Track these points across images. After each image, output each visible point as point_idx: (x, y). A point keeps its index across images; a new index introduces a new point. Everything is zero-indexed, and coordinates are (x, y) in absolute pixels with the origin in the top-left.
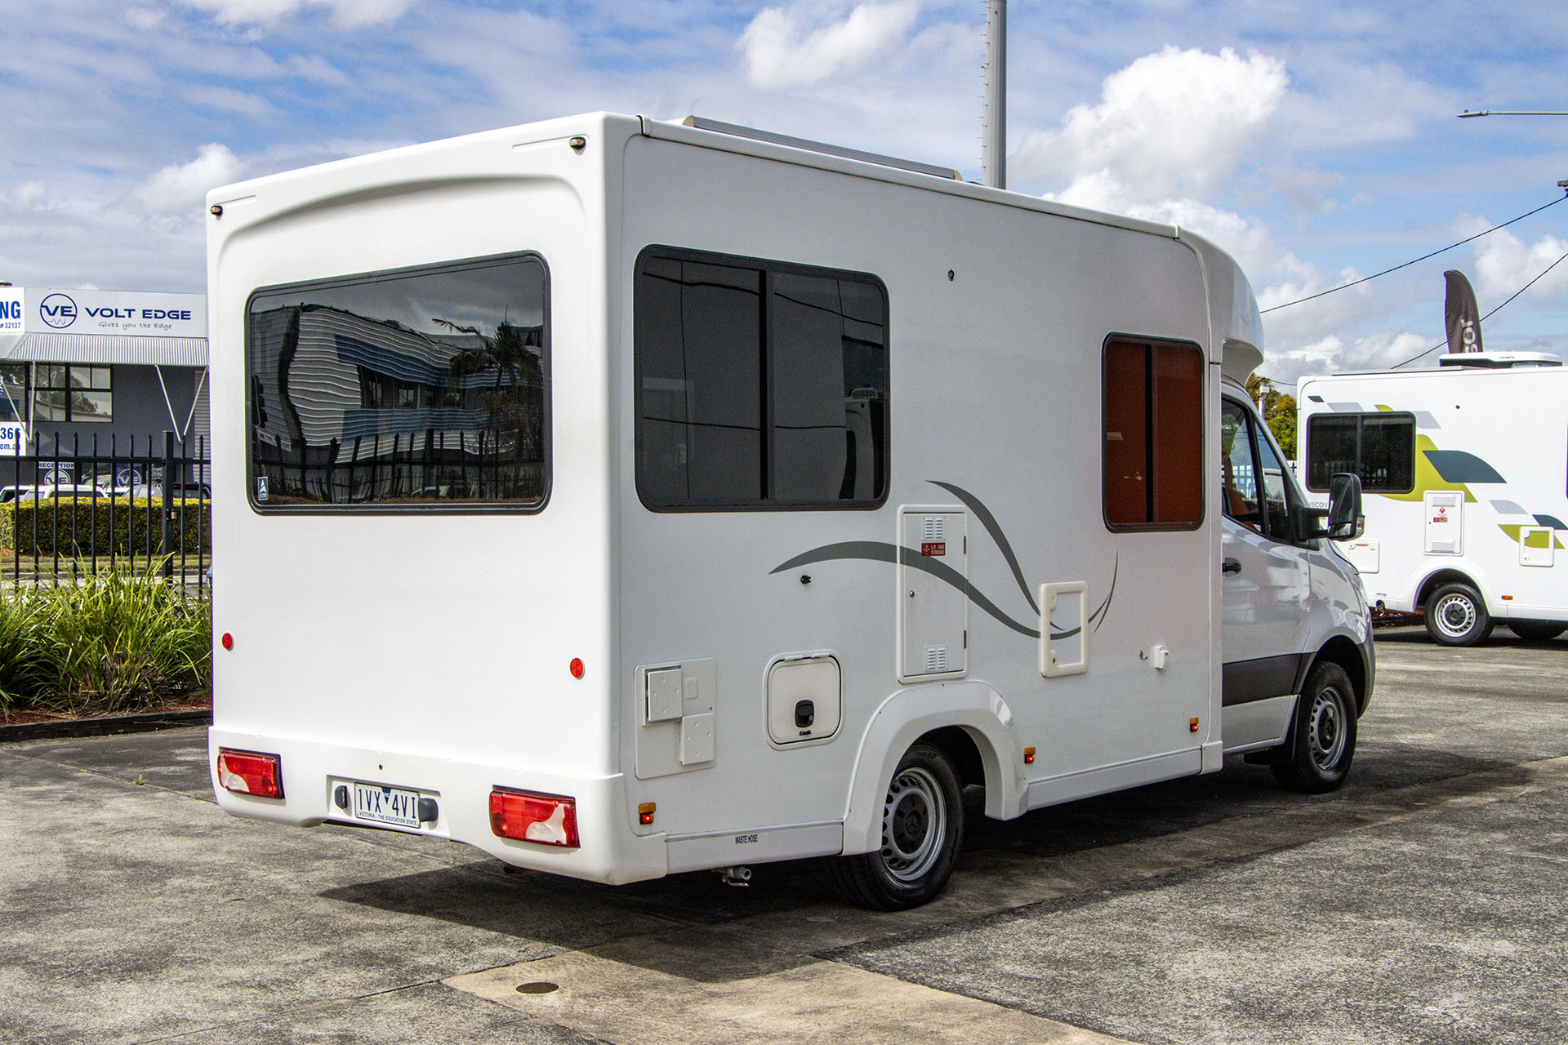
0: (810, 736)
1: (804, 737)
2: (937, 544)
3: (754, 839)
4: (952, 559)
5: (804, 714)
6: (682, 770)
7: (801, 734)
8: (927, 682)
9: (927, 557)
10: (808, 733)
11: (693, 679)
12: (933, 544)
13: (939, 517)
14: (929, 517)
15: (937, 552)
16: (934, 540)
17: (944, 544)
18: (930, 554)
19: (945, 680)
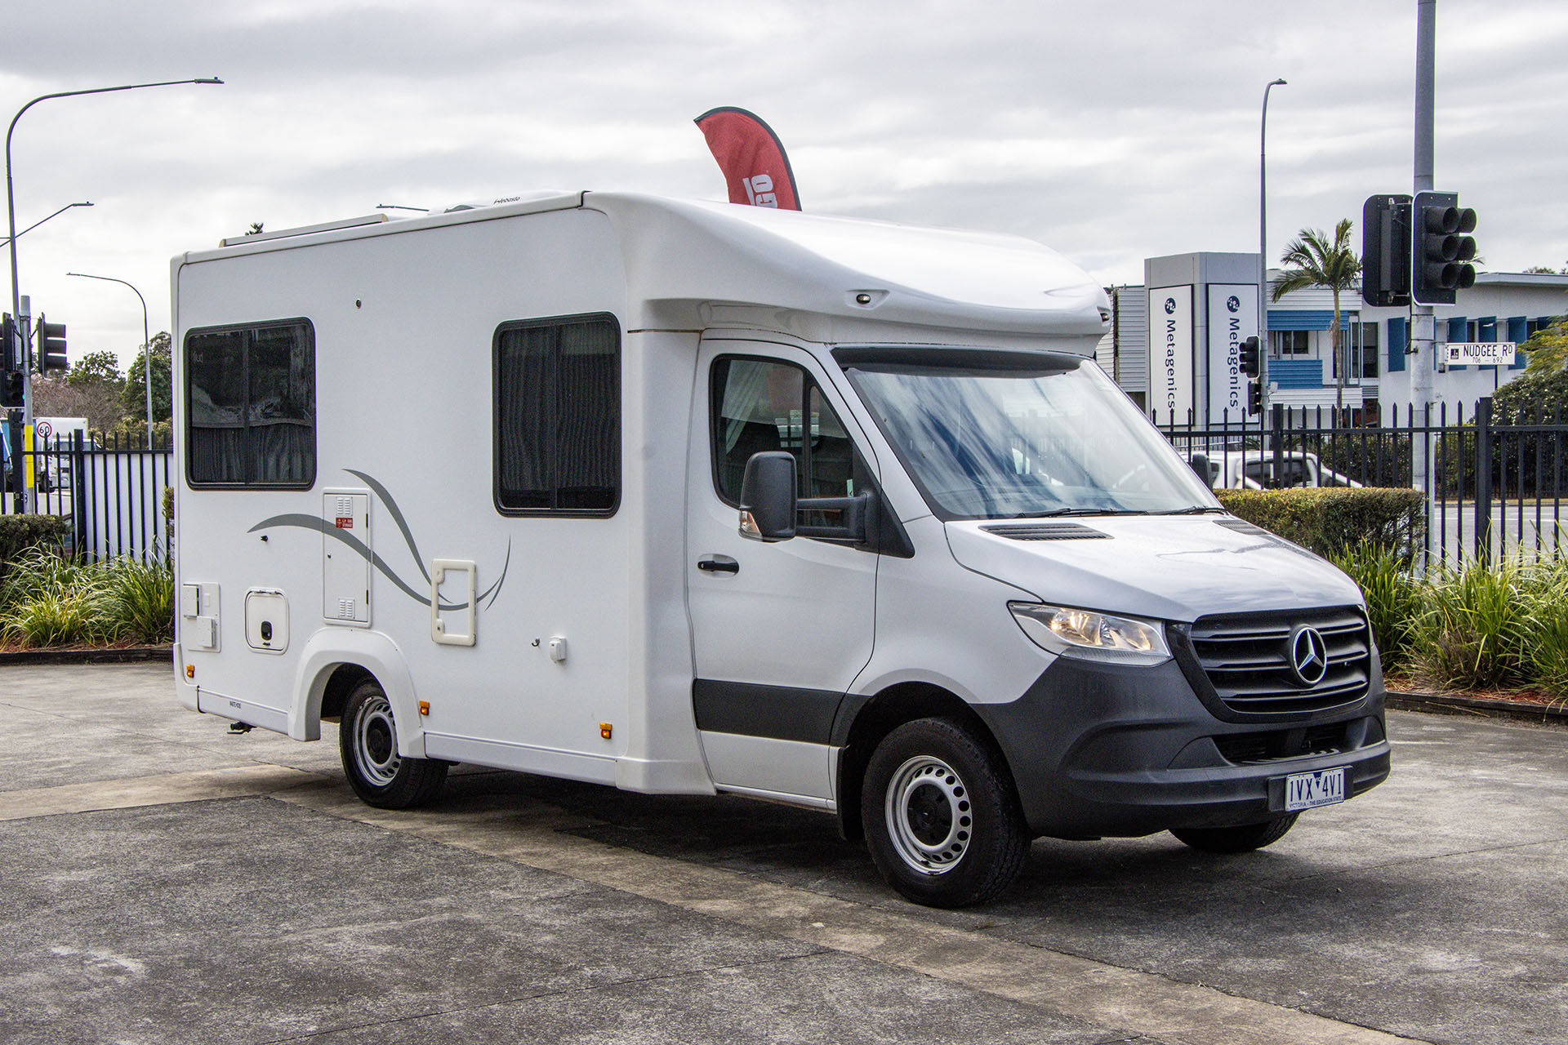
0: (270, 647)
1: (265, 647)
2: (347, 519)
3: (239, 706)
4: (358, 531)
5: (267, 631)
6: (202, 650)
7: (265, 644)
8: (339, 625)
9: (340, 527)
10: (269, 644)
11: (208, 594)
12: (344, 519)
13: (348, 498)
14: (340, 497)
15: (347, 525)
16: (344, 516)
17: (352, 519)
18: (342, 527)
19: (356, 627)
